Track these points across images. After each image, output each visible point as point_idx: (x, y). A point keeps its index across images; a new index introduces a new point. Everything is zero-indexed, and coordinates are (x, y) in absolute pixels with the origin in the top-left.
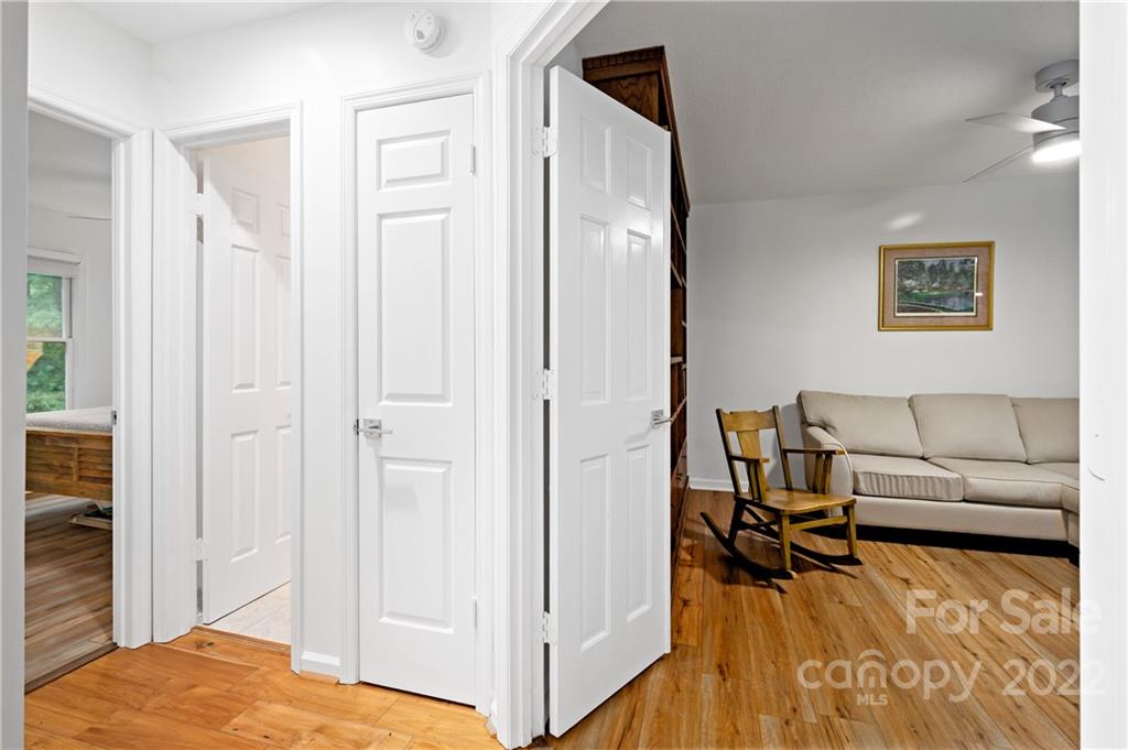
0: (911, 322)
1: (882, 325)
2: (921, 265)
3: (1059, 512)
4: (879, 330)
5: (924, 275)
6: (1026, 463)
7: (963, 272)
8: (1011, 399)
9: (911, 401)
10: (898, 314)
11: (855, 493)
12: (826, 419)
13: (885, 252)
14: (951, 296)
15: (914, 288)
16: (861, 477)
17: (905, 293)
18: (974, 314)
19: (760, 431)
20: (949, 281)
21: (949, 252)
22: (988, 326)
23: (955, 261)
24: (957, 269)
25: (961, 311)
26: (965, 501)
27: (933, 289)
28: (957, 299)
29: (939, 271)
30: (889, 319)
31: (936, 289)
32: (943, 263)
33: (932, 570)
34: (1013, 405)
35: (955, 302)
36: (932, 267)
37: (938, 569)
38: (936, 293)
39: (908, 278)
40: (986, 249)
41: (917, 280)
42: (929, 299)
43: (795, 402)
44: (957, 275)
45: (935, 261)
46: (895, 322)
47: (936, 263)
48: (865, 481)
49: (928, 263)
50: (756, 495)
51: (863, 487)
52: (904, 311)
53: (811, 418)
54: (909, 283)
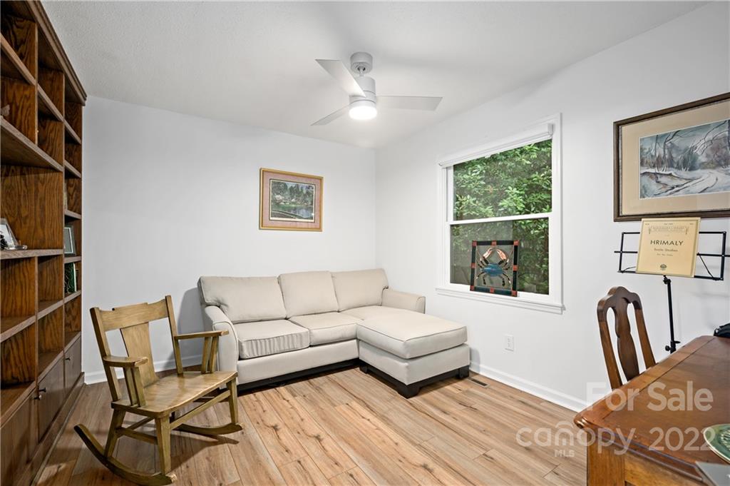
0: (279, 224)
1: (262, 225)
2: (285, 185)
3: (355, 341)
4: (260, 229)
5: (287, 193)
6: (339, 312)
7: (308, 193)
8: (331, 273)
9: (279, 280)
10: (271, 218)
11: (240, 359)
12: (220, 299)
13: (263, 173)
14: (301, 208)
15: (281, 201)
16: (244, 345)
17: (276, 204)
18: (313, 221)
19: (150, 323)
20: (300, 198)
21: (301, 180)
22: (319, 229)
23: (303, 186)
24: (305, 192)
25: (307, 219)
26: (310, 346)
27: (292, 202)
28: (304, 211)
29: (295, 191)
30: (266, 221)
31: (293, 203)
32: (297, 186)
33: (293, 408)
34: (332, 277)
35: (303, 212)
36: (292, 188)
37: (296, 405)
38: (293, 206)
39: (278, 194)
40: (319, 181)
41: (282, 196)
42: (289, 209)
43: (196, 286)
44: (305, 195)
45: (293, 185)
46: (270, 223)
47: (294, 186)
48: (248, 348)
49: (290, 185)
50: (134, 399)
51: (246, 353)
52: (275, 217)
53: (208, 299)
54: (279, 197)
